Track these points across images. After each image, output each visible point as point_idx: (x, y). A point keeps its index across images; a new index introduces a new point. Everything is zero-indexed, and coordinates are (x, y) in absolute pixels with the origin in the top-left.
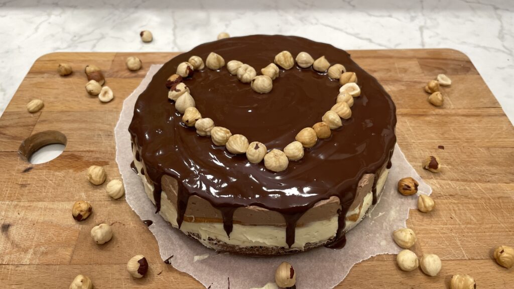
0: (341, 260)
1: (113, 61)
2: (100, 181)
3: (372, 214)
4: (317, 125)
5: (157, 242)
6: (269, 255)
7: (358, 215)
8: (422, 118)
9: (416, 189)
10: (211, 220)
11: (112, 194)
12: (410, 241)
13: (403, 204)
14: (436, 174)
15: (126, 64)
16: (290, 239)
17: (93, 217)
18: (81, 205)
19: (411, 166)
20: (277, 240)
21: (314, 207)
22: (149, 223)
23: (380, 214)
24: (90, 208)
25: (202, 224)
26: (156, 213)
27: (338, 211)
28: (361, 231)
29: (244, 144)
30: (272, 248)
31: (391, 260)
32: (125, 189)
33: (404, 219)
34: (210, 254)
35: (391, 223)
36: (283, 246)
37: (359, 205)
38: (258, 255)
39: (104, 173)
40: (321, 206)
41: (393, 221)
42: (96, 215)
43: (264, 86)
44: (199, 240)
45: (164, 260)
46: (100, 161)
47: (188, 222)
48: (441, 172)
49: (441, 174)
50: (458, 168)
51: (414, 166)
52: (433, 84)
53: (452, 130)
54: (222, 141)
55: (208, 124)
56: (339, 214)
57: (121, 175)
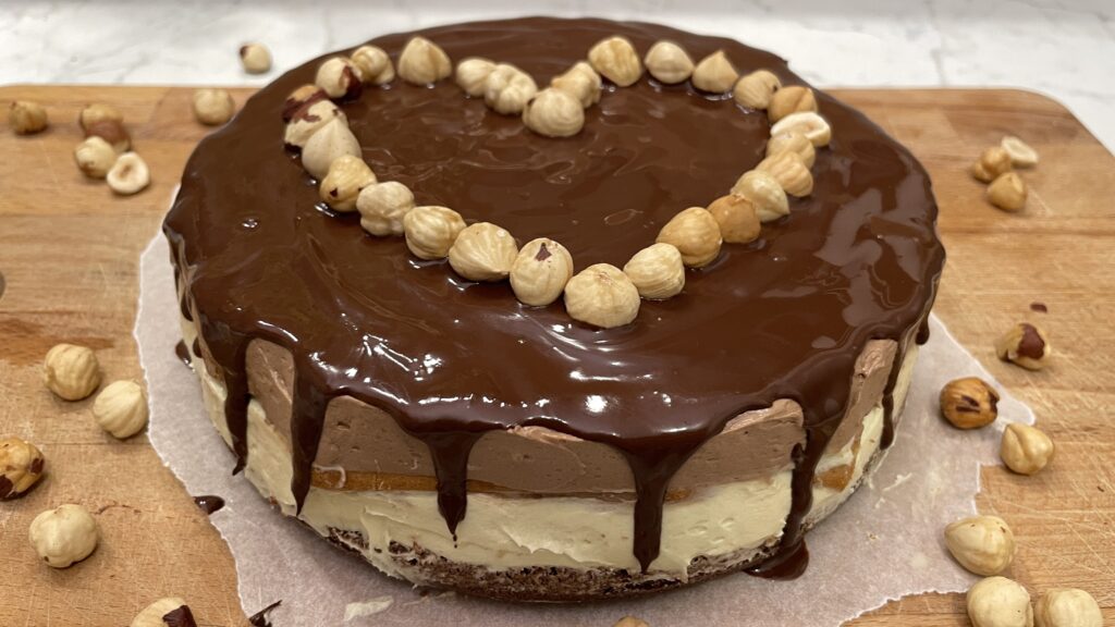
0: (797, 613)
1: (160, 103)
2: (79, 388)
3: (875, 478)
4: (721, 202)
5: (232, 561)
6: (579, 598)
7: (851, 469)
8: (975, 238)
9: (994, 410)
10: (400, 483)
11: (109, 423)
12: (1003, 551)
13: (958, 452)
14: (1036, 374)
15: (193, 107)
16: (647, 541)
17: (48, 486)
18: (11, 450)
19: (968, 354)
20: (606, 544)
21: (724, 432)
22: (215, 504)
23: (900, 479)
24: (36, 460)
25: (370, 496)
26: (235, 472)
27: (796, 450)
28: (850, 528)
29: (503, 249)
30: (589, 572)
31: (945, 610)
32: (151, 408)
33: (968, 493)
34: (395, 596)
35: (933, 504)
36: (624, 567)
37: (853, 439)
38: (545, 597)
39: (93, 364)
40: (747, 431)
41: (940, 497)
42: (56, 483)
43: (560, 114)
44: (364, 553)
45: (250, 615)
46: (91, 339)
47: (326, 488)
48: (1051, 368)
49: (1052, 374)
50: (1092, 357)
51: (975, 354)
52: (994, 156)
53: (1060, 267)
54: (438, 241)
55: (394, 196)
56: (796, 462)
57: (144, 371)
